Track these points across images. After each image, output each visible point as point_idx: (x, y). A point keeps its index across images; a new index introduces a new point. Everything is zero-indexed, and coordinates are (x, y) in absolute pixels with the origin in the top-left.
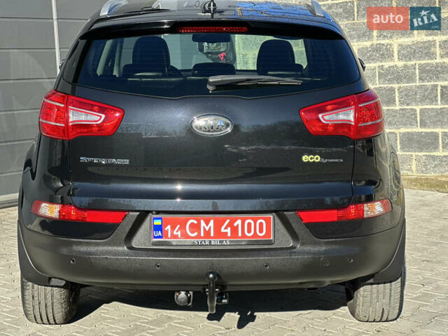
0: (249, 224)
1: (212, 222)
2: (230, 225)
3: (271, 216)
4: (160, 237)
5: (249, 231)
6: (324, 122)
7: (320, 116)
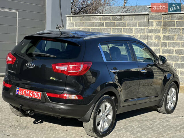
0: (36, 94)
1: (29, 91)
2: (32, 93)
3: (41, 93)
4: (18, 93)
5: (36, 96)
6: (57, 68)
7: (56, 67)
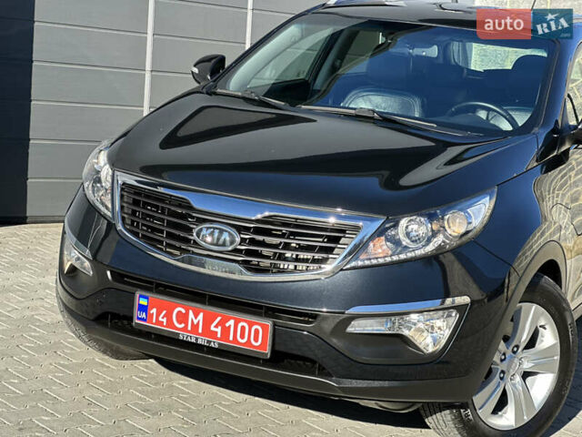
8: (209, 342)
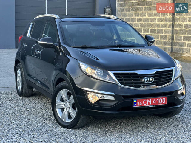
8: (153, 106)
